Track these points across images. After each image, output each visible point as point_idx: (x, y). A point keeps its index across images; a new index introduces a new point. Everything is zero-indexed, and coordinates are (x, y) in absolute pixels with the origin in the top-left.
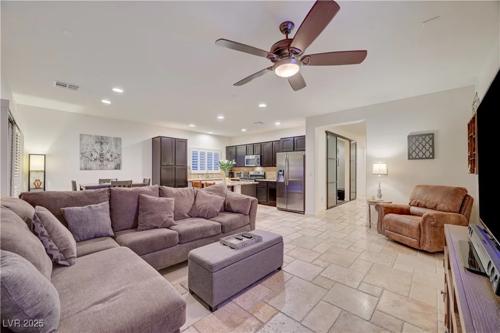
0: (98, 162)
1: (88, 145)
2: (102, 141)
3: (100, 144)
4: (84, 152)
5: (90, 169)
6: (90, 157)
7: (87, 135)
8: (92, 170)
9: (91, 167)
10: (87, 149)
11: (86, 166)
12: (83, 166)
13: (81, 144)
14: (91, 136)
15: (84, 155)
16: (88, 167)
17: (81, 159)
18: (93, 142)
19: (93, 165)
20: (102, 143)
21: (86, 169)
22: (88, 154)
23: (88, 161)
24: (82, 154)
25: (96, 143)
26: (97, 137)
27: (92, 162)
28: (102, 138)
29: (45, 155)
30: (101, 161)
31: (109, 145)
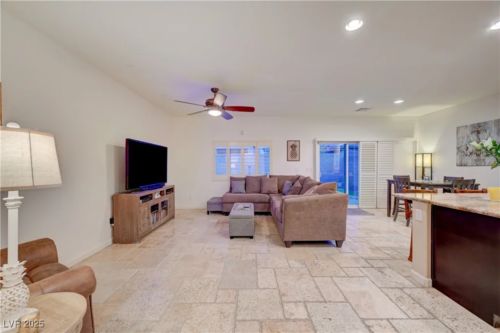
0: (474, 157)
1: (463, 138)
2: (479, 129)
3: (476, 133)
4: (460, 146)
5: (465, 165)
6: (465, 151)
7: (463, 126)
8: (468, 166)
9: (467, 163)
10: (462, 142)
11: (461, 162)
12: (458, 162)
13: (458, 138)
14: (466, 126)
15: (460, 149)
16: (463, 163)
17: (457, 154)
18: (468, 132)
19: (469, 160)
20: (478, 132)
21: (461, 165)
22: (464, 149)
23: (464, 156)
24: (458, 148)
25: (472, 133)
26: (473, 126)
27: (466, 158)
28: (479, 125)
29: (431, 154)
30: (477, 155)
31: (488, 132)
